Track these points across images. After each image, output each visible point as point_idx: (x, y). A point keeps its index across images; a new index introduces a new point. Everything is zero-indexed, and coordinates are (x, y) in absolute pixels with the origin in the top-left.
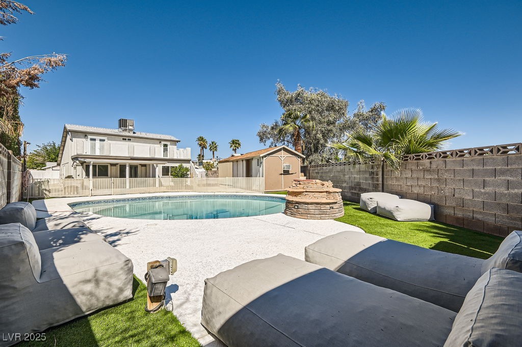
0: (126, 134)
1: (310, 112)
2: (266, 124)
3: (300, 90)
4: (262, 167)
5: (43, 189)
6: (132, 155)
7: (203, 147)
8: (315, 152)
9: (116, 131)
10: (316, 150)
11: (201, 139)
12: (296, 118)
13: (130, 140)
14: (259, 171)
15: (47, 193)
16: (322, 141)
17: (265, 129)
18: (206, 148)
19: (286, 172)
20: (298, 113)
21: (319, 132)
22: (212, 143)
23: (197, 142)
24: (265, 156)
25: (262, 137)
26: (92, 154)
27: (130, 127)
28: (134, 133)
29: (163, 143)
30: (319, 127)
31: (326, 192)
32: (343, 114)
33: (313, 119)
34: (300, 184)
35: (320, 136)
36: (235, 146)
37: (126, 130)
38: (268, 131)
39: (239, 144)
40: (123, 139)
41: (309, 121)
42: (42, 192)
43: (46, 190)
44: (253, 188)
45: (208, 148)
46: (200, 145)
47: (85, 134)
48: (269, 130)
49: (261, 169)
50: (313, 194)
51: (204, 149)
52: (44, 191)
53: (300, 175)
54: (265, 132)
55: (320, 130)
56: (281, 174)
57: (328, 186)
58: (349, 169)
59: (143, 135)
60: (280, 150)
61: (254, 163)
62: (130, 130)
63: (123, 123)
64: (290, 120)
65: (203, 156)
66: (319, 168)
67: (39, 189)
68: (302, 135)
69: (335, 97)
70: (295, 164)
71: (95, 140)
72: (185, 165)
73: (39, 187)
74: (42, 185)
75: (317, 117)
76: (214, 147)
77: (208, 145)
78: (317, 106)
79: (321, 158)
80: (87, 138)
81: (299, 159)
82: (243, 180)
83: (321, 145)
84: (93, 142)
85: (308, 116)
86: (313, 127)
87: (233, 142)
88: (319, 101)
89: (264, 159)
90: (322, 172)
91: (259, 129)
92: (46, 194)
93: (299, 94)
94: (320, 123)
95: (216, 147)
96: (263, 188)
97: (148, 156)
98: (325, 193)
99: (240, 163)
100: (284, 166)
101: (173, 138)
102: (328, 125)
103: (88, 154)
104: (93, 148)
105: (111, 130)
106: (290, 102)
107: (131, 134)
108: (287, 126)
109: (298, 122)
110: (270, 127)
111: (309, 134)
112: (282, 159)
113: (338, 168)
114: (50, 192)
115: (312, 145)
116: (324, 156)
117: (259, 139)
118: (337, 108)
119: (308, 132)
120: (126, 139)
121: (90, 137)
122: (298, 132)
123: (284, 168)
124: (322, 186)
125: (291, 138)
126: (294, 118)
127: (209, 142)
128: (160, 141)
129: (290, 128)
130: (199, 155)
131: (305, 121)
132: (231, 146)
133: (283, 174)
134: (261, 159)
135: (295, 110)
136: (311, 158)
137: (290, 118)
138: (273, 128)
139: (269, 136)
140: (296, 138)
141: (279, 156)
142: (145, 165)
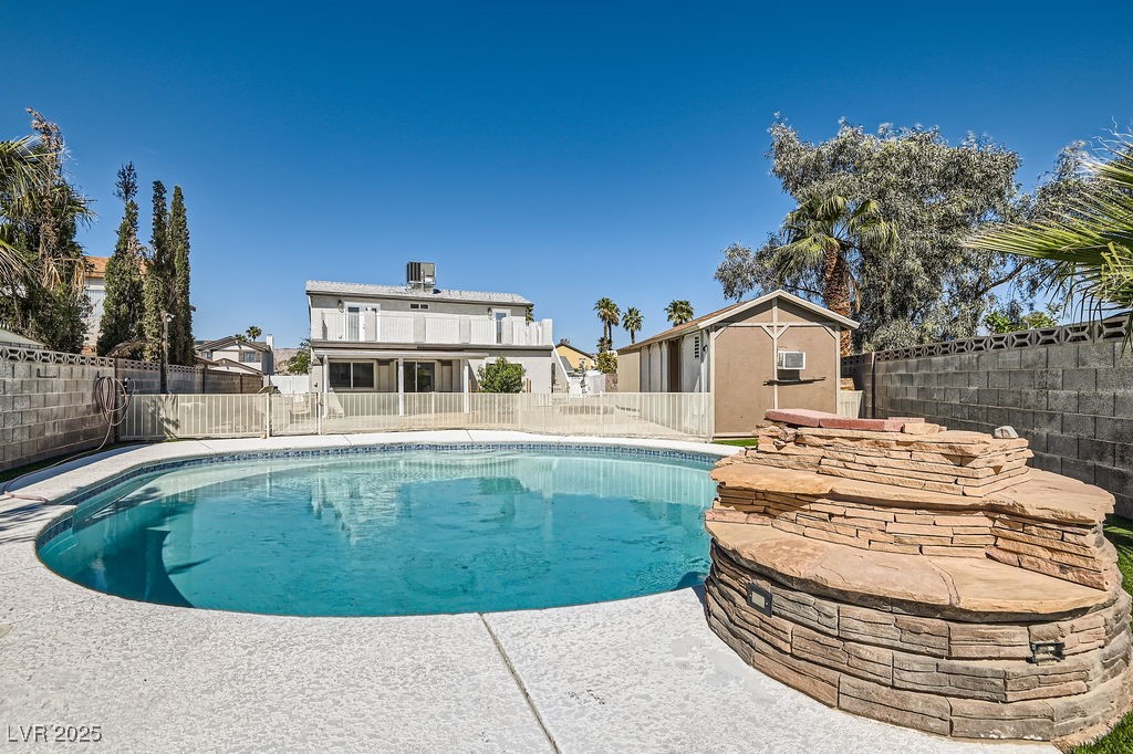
0: (421, 294)
1: (881, 195)
2: (740, 245)
3: (846, 133)
4: (706, 360)
5: (162, 419)
6: (420, 340)
7: (610, 321)
8: (895, 316)
9: (402, 290)
10: (901, 309)
11: (605, 304)
12: (834, 215)
13: (426, 307)
14: (699, 374)
15: (171, 428)
16: (922, 282)
17: (739, 259)
18: (617, 324)
19: (789, 377)
20: (840, 200)
21: (911, 254)
22: (630, 311)
23: (597, 311)
24: (715, 327)
25: (731, 282)
26: (351, 340)
27: (428, 280)
28: (436, 291)
29: (495, 311)
30: (912, 239)
31: (992, 510)
32: (1000, 193)
33: (889, 214)
34: (799, 441)
35: (913, 264)
36: (679, 317)
37: (418, 286)
38: (745, 266)
39: (689, 312)
40: (413, 306)
41: (874, 220)
42: (161, 425)
43: (168, 421)
44: (684, 425)
45: (621, 323)
46: (604, 318)
47: (338, 299)
48: (750, 260)
49: (703, 366)
50: (888, 515)
51: (613, 326)
52: (165, 424)
53: (839, 385)
54: (740, 266)
55: (916, 247)
56: (771, 383)
57: (997, 470)
58: (1079, 361)
59: (455, 295)
60: (767, 306)
61: (688, 347)
62: (427, 286)
63: (414, 272)
64: (812, 224)
65: (610, 342)
66: (913, 361)
67: (153, 418)
68: (852, 268)
69: (970, 144)
70: (823, 350)
71: (356, 310)
72: (511, 360)
73: (153, 414)
74: (159, 409)
75: (905, 206)
76: (633, 321)
77: (620, 318)
78: (906, 172)
79: (916, 334)
80: (342, 307)
81: (837, 335)
82: (661, 400)
83: (919, 292)
84: (354, 314)
85: (874, 206)
86: (890, 240)
87: (675, 307)
88: (912, 158)
89: (713, 335)
90: (927, 377)
91: (721, 260)
92: (168, 431)
93: (843, 147)
94: (915, 224)
95: (638, 321)
96: (708, 427)
97: (456, 341)
98: (981, 520)
99: (656, 351)
100: (779, 356)
101: (519, 299)
102: (944, 229)
103: (344, 340)
104: (354, 326)
105: (389, 288)
106: (815, 170)
107: (430, 294)
108: (803, 244)
109: (840, 230)
110: (753, 254)
111: (876, 262)
112: (775, 336)
113: (1011, 356)
114: (177, 427)
115: (887, 297)
116: (929, 326)
117: (720, 286)
118: (978, 175)
119: (872, 253)
120: (417, 306)
121: (347, 304)
122: (839, 258)
123: (780, 364)
124: (950, 467)
125: (819, 281)
126: (827, 218)
127: (624, 310)
128: (489, 306)
129: (812, 248)
130: (602, 340)
131: (864, 223)
132: (670, 317)
133: (779, 384)
134: (705, 335)
135: (830, 193)
136: (882, 333)
137: (814, 218)
138: (760, 256)
139: (750, 278)
140: (833, 278)
141: (764, 325)
142: (448, 363)
